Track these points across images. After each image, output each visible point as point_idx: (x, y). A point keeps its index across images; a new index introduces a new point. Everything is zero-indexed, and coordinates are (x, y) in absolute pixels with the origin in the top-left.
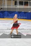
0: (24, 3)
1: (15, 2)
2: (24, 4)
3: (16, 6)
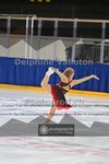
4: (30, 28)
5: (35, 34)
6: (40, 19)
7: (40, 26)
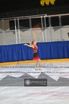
0: (30, 22)
1: (10, 22)
2: (31, 26)
3: (14, 32)
4: (44, 22)
5: (48, 26)
6: (50, 16)
7: (50, 20)
